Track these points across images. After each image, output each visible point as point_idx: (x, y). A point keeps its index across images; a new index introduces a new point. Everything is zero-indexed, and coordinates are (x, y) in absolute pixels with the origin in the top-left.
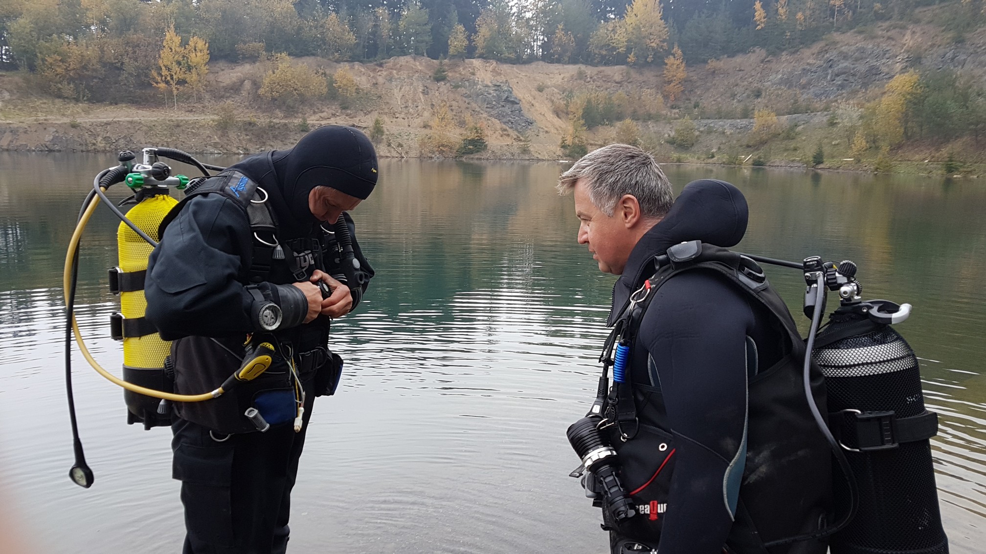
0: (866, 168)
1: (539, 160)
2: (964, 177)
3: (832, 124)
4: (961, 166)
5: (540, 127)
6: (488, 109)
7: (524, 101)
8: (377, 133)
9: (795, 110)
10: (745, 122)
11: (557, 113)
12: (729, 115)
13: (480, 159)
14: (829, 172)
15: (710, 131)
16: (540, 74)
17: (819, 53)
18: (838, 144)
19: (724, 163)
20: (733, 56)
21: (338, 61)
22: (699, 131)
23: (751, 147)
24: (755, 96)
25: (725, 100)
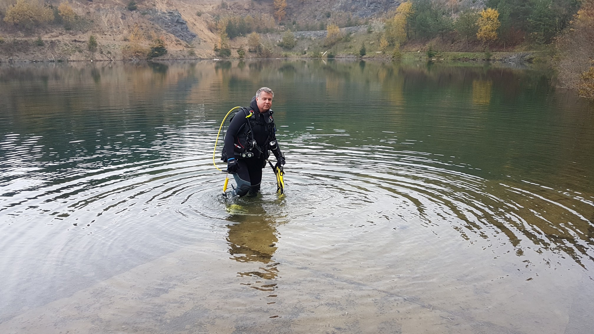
0: (387, 57)
1: (201, 59)
2: (438, 59)
3: (370, 32)
4: (435, 54)
5: (200, 39)
6: (166, 28)
7: (189, 22)
8: (92, 45)
9: (349, 25)
10: (322, 32)
11: (211, 29)
12: (313, 29)
13: (164, 60)
14: (369, 60)
15: (303, 38)
16: (198, 5)
18: (373, 44)
19: (312, 57)
22: (297, 38)
23: (326, 47)
24: (327, 16)
25: (310, 20)
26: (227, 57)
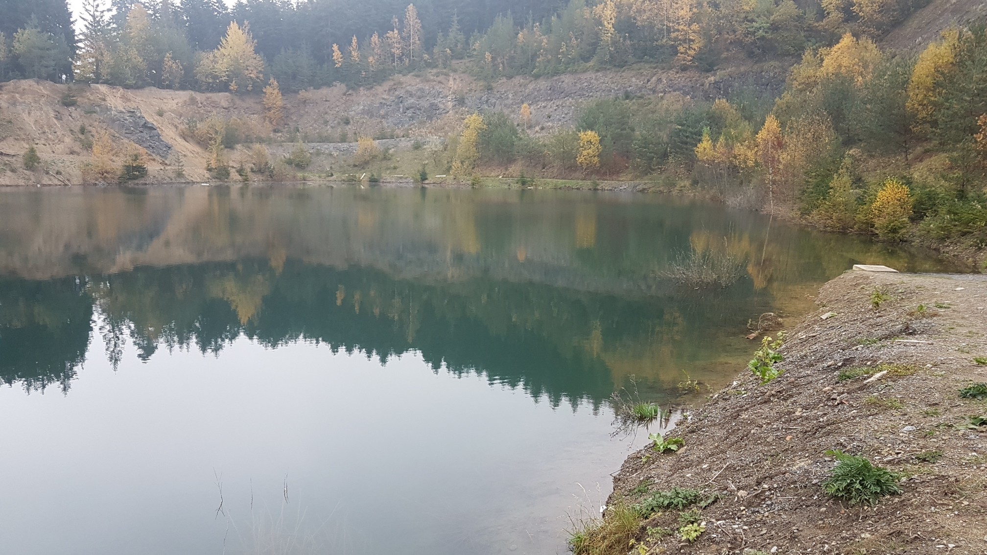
1: (193, 183)
3: (417, 148)
5: (177, 152)
6: (128, 135)
8: (32, 160)
9: (383, 136)
10: (345, 145)
11: (184, 136)
12: (329, 140)
13: (146, 184)
14: (432, 186)
15: (318, 153)
16: (155, 99)
17: (389, 90)
18: (427, 164)
19: (344, 180)
20: (319, 89)
22: (309, 153)
23: (357, 166)
24: (345, 123)
25: (319, 126)
26: (226, 180)
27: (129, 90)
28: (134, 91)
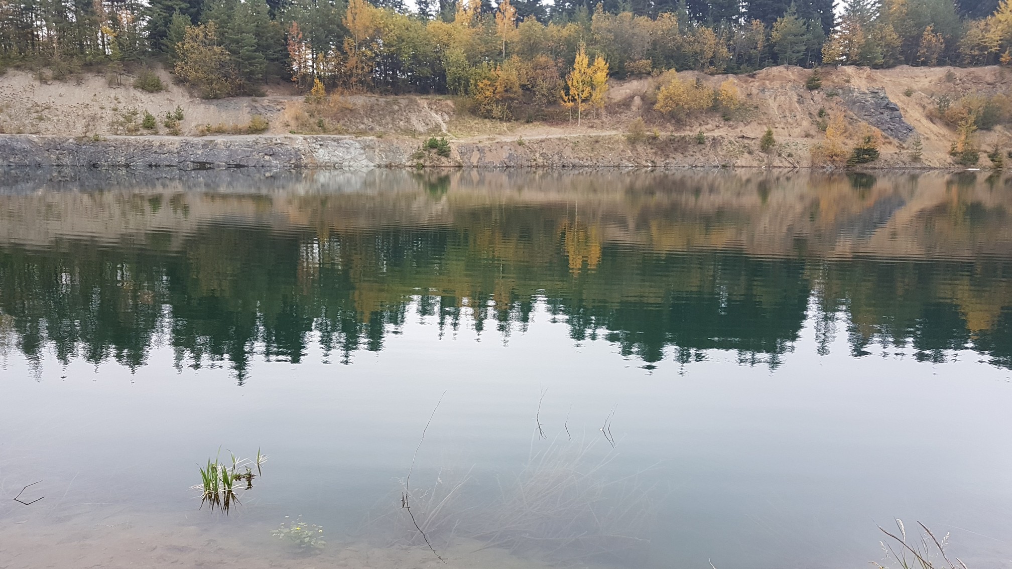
1: (931, 168)
5: (919, 134)
6: (867, 117)
7: (898, 106)
8: (768, 143)
16: (905, 78)
21: (712, 74)
26: (972, 165)
27: (878, 71)
28: (883, 71)
